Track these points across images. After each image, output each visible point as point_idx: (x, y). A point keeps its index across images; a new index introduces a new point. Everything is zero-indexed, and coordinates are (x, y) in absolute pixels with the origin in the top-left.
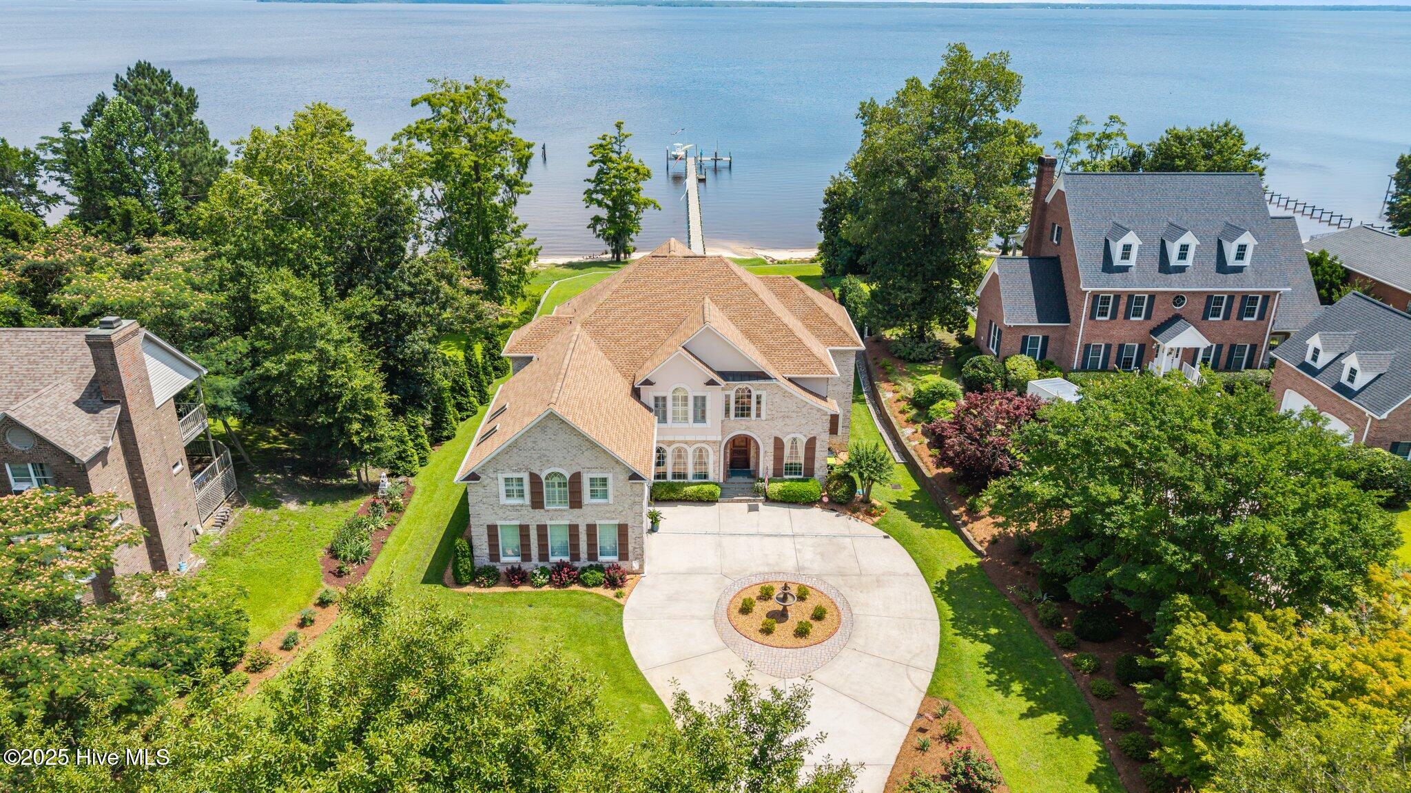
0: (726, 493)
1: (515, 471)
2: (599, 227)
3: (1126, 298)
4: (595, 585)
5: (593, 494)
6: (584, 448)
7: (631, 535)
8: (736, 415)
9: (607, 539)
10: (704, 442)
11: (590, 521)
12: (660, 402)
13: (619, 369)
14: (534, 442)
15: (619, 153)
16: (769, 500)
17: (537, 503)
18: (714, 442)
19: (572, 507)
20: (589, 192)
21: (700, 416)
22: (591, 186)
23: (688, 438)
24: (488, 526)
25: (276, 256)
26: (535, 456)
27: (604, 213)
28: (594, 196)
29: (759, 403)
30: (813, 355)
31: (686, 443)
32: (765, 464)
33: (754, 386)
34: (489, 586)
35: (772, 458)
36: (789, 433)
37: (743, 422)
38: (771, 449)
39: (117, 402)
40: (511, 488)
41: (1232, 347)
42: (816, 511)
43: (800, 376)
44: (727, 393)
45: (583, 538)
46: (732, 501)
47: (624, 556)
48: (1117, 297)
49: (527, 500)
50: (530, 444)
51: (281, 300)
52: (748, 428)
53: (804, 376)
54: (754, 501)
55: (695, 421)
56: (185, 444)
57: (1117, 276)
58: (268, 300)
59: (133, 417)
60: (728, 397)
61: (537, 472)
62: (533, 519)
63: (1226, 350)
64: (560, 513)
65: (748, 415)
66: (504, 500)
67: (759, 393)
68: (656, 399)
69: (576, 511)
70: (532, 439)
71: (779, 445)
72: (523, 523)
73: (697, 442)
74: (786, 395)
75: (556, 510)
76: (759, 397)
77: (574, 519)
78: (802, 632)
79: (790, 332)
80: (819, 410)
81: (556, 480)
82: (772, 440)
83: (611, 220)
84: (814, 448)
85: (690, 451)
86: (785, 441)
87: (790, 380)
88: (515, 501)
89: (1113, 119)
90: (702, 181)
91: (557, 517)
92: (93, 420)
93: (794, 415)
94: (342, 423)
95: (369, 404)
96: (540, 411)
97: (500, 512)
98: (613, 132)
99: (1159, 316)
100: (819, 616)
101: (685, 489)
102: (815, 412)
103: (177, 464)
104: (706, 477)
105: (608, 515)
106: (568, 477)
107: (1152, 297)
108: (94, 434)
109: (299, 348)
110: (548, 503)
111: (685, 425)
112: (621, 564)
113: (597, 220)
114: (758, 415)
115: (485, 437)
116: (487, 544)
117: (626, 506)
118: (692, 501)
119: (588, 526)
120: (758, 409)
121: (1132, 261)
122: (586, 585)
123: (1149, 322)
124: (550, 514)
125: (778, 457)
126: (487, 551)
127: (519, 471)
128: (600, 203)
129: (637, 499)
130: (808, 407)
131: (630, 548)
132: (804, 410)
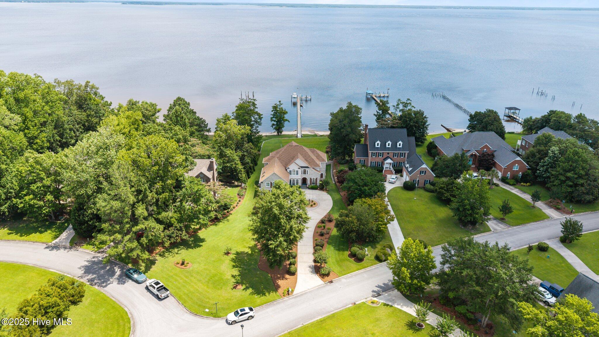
0: (302, 187)
2: (274, 127)
3: (378, 153)
8: (304, 174)
10: (298, 178)
12: (290, 171)
13: (283, 166)
14: (271, 177)
15: (280, 108)
16: (309, 189)
18: (300, 178)
20: (272, 118)
21: (297, 174)
22: (272, 116)
23: (295, 178)
25: (226, 146)
26: (271, 179)
27: (275, 123)
28: (273, 119)
29: (307, 172)
30: (317, 164)
32: (308, 182)
33: (307, 169)
36: (312, 177)
38: (309, 180)
39: (213, 170)
40: (267, 184)
41: (399, 162)
42: (317, 191)
43: (315, 167)
46: (303, 189)
48: (376, 153)
51: (230, 154)
52: (306, 176)
54: (307, 189)
57: (376, 149)
58: (228, 154)
60: (302, 171)
61: (272, 182)
63: (398, 163)
66: (266, 186)
71: (311, 179)
74: (312, 170)
78: (312, 206)
79: (313, 159)
80: (318, 173)
83: (277, 125)
84: (317, 180)
85: (295, 180)
87: (313, 168)
88: (268, 186)
89: (409, 99)
90: (301, 106)
92: (210, 173)
93: (313, 174)
94: (237, 174)
95: (241, 171)
96: (273, 173)
98: (278, 103)
99: (385, 156)
100: (314, 204)
107: (383, 153)
108: (210, 175)
109: (232, 162)
111: (295, 175)
113: (273, 125)
114: (307, 174)
115: (263, 177)
123: (383, 158)
125: (311, 182)
128: (274, 121)
132: (316, 174)
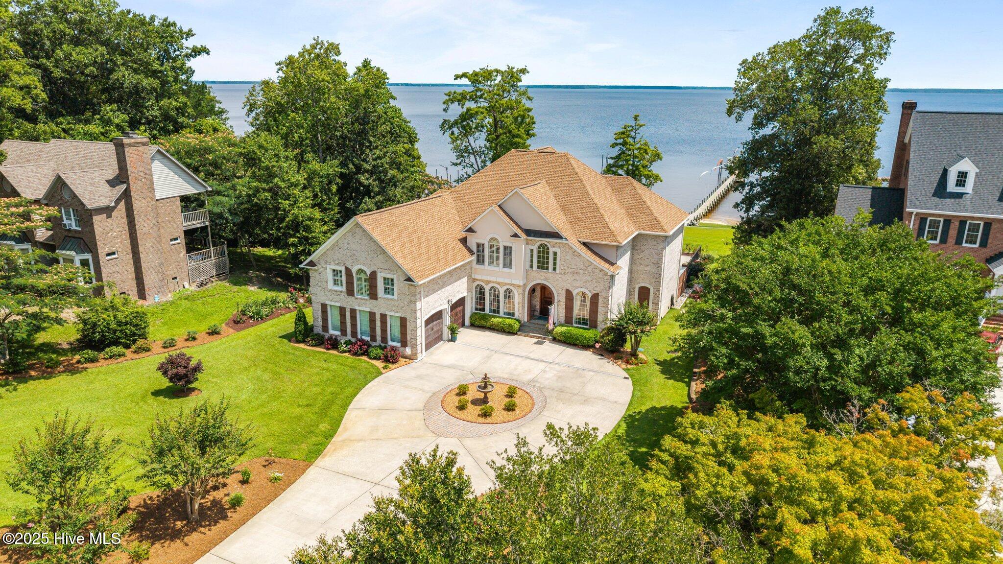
0: (523, 329)
1: (337, 264)
3: (957, 224)
4: (375, 358)
5: (387, 291)
6: (378, 253)
7: (409, 327)
8: (539, 267)
9: (394, 329)
10: (511, 285)
11: (383, 311)
12: (480, 248)
14: (348, 244)
15: (634, 138)
16: (555, 340)
17: (350, 292)
18: (519, 286)
19: (371, 298)
21: (508, 263)
23: (500, 280)
24: (322, 304)
26: (349, 254)
29: (555, 259)
30: (608, 228)
31: (499, 284)
32: (559, 310)
33: (551, 244)
34: (312, 346)
35: (564, 307)
36: (577, 288)
37: (543, 273)
38: (563, 299)
39: (125, 182)
40: (336, 278)
42: (588, 354)
43: (592, 241)
44: (531, 247)
45: (378, 323)
46: (528, 336)
47: (404, 344)
48: (948, 221)
49: (344, 288)
50: (346, 245)
52: (546, 279)
53: (598, 242)
54: (544, 338)
55: (505, 266)
56: (184, 229)
57: (948, 201)
59: (132, 193)
60: (532, 251)
61: (350, 267)
62: (349, 303)
64: (364, 301)
65: (547, 269)
66: (332, 286)
67: (555, 250)
68: (478, 245)
69: (374, 301)
70: (347, 241)
71: (569, 296)
72: (342, 306)
73: (506, 284)
74: (575, 254)
75: (361, 299)
76: (555, 254)
77: (373, 308)
78: (486, 414)
80: (601, 270)
81: (363, 276)
82: (564, 292)
84: (598, 303)
85: (502, 291)
86: (574, 293)
87: (584, 244)
88: (338, 288)
91: (362, 304)
92: (111, 190)
93: (582, 272)
97: (328, 294)
98: (631, 123)
99: (997, 245)
101: (493, 319)
102: (598, 271)
103: (176, 239)
104: (513, 314)
105: (394, 308)
106: (368, 273)
107: (988, 224)
108: (107, 197)
110: (358, 293)
111: (496, 269)
112: (402, 349)
114: (555, 269)
116: (320, 318)
117: (406, 303)
118: (497, 330)
119: (381, 315)
120: (555, 264)
121: (969, 188)
122: (371, 358)
123: (983, 250)
124: (359, 301)
125: (569, 309)
126: (321, 323)
127: (338, 264)
129: (412, 299)
130: (592, 266)
131: (409, 338)
132: (590, 269)
